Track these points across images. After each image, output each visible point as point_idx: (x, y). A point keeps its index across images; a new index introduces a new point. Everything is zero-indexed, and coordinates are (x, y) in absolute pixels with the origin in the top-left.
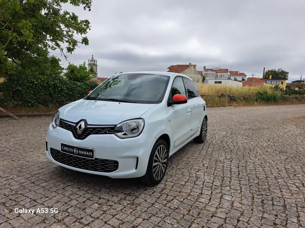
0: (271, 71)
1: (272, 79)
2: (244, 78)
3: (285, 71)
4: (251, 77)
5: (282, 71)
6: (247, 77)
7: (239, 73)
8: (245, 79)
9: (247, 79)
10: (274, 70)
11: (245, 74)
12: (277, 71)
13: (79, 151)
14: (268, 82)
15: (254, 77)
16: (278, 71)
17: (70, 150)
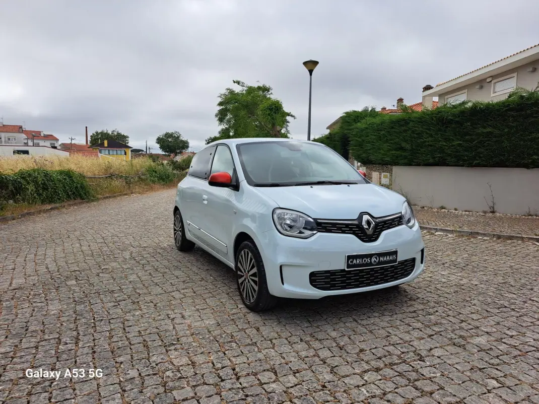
0: (102, 133)
1: (110, 146)
2: (54, 144)
3: (122, 134)
4: (69, 142)
5: (118, 133)
6: (60, 143)
7: (42, 135)
8: (56, 145)
9: (60, 145)
10: (105, 132)
11: (55, 135)
12: (110, 133)
13: (379, 259)
14: (103, 151)
15: (73, 142)
16: (112, 133)
17: (365, 261)
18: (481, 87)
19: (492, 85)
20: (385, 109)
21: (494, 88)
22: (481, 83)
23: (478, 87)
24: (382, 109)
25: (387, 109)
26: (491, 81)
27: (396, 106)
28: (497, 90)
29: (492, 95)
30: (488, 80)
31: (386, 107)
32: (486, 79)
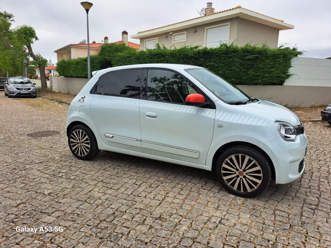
18: (167, 37)
19: (173, 36)
20: (95, 42)
21: (174, 39)
22: (166, 35)
23: (165, 36)
24: (93, 42)
25: (96, 43)
26: (172, 34)
27: (104, 41)
28: (175, 40)
29: (173, 42)
30: (171, 33)
31: (95, 41)
32: (169, 33)
